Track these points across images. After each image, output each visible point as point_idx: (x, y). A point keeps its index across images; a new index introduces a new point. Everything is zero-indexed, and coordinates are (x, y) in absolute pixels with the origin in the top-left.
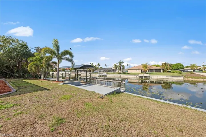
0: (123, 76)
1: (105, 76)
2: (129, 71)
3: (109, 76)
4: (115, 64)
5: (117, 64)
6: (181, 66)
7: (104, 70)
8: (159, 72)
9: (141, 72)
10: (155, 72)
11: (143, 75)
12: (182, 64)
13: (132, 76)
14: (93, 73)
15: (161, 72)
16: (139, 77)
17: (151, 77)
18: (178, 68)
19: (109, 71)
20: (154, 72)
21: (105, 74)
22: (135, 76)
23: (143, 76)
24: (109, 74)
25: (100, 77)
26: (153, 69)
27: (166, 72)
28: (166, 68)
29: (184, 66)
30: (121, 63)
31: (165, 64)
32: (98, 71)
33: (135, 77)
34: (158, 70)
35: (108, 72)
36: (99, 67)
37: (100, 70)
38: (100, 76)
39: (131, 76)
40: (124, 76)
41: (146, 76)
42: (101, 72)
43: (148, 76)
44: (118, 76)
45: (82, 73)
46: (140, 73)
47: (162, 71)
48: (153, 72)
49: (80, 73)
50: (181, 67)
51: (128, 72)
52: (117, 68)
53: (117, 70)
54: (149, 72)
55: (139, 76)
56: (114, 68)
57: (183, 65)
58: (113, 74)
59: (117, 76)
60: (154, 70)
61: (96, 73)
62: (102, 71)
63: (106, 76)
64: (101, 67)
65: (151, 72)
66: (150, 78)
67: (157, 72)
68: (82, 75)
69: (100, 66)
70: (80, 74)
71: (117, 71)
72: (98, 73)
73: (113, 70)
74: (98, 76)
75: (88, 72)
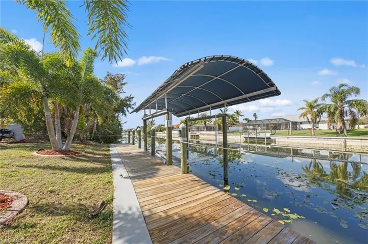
1: (269, 140)
3: (286, 140)
32: (241, 128)
37: (245, 125)
38: (250, 140)
45: (202, 132)
49: (198, 133)
58: (299, 134)
59: (317, 142)
61: (236, 131)
62: (251, 127)
63: (273, 141)
64: (246, 120)
68: (201, 137)
69: (243, 118)
70: (198, 135)
72: (240, 133)
74: (242, 141)
75: (214, 130)
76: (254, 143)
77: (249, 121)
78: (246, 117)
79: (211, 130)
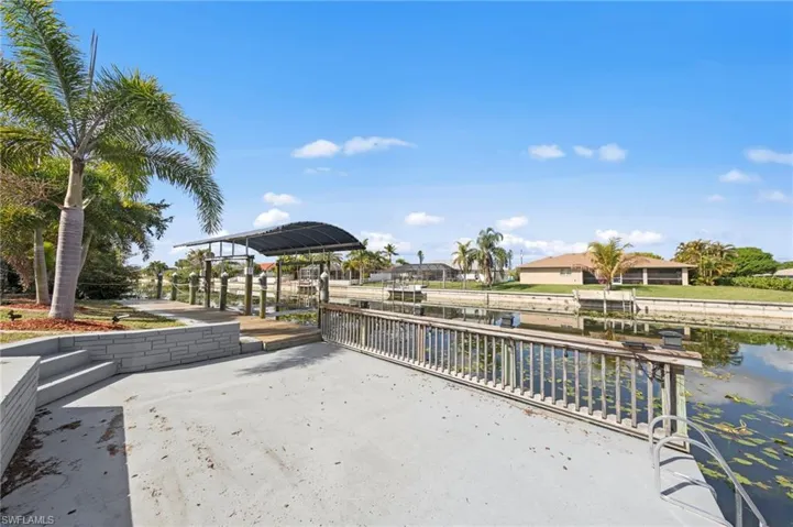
0: (498, 299)
1: (419, 296)
2: (525, 278)
3: (437, 296)
4: (464, 243)
5: (471, 247)
6: (760, 258)
7: (415, 272)
8: (671, 283)
9: (581, 282)
10: (650, 282)
11: (602, 297)
12: (764, 251)
13: (542, 301)
14: (366, 283)
15: (681, 283)
16: (578, 305)
17: (642, 307)
18: (749, 267)
19: (434, 274)
20: (645, 283)
21: (418, 288)
22: (558, 302)
23: (601, 302)
24: (434, 287)
25: (396, 299)
26: (640, 270)
27: (709, 284)
28: (709, 265)
29: (774, 258)
30: (488, 241)
31: (699, 246)
32: (389, 276)
33: (559, 305)
34: (664, 276)
35: (432, 278)
36: (394, 259)
37: (397, 270)
38: (396, 295)
39: (538, 300)
40: (502, 298)
41: (620, 303)
42: (401, 278)
43: (627, 303)
44: (478, 298)
46: (578, 287)
47: (685, 276)
48: (642, 281)
50: (760, 263)
51: (522, 282)
52: (470, 261)
53: (469, 272)
54: (620, 284)
55: (580, 301)
56: (458, 260)
57: (769, 256)
58: (453, 287)
59: (473, 298)
60: (645, 275)
61: (379, 282)
62: (404, 275)
63: (424, 297)
64: (400, 261)
65: (630, 282)
66: (638, 310)
67: (661, 283)
69: (397, 258)
71: (471, 276)
72: (386, 283)
73: (453, 273)
74: (386, 297)
75: (347, 278)
76: (400, 300)
77: (405, 263)
78: (402, 257)
79: (340, 278)
